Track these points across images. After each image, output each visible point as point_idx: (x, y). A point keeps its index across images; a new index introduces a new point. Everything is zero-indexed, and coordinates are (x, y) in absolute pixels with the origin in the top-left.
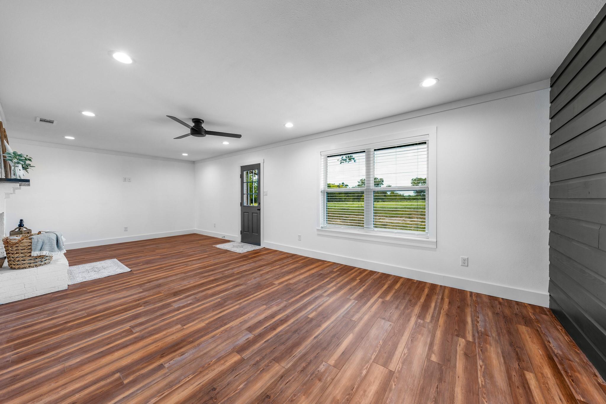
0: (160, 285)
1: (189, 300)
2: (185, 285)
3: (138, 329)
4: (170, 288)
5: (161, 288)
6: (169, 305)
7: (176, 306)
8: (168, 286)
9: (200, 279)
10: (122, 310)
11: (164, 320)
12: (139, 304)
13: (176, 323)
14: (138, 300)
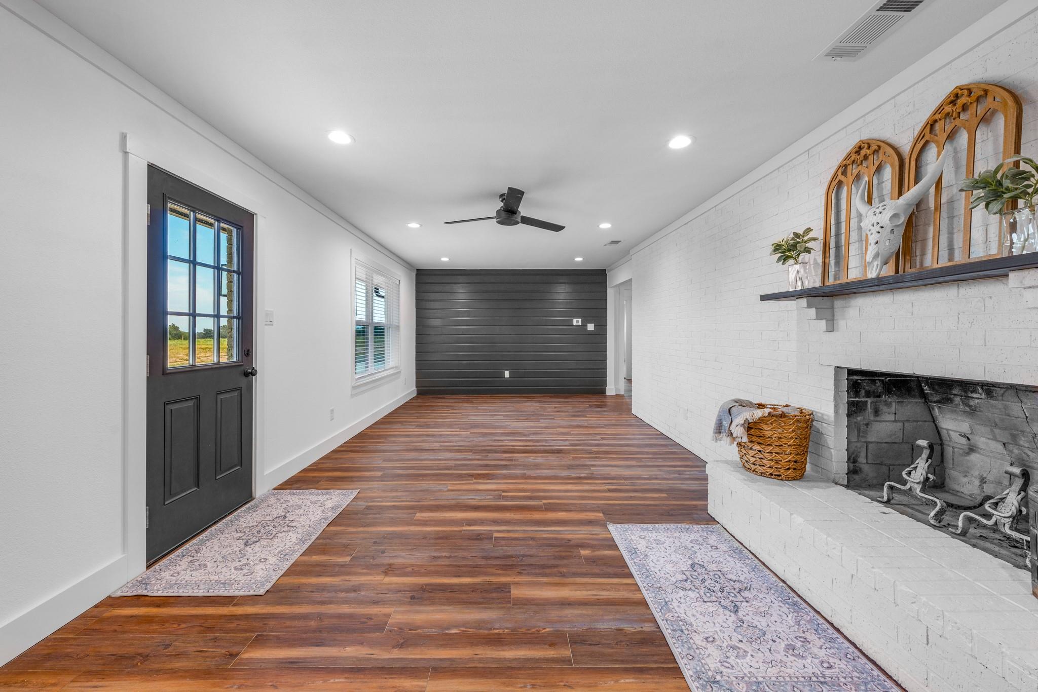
0: (568, 468)
1: (553, 443)
2: (542, 457)
3: (598, 438)
4: (560, 460)
5: (569, 463)
6: (571, 445)
7: (567, 443)
8: (563, 463)
9: (518, 459)
10: (611, 454)
11: (580, 438)
12: (596, 454)
13: (572, 434)
14: (596, 457)
